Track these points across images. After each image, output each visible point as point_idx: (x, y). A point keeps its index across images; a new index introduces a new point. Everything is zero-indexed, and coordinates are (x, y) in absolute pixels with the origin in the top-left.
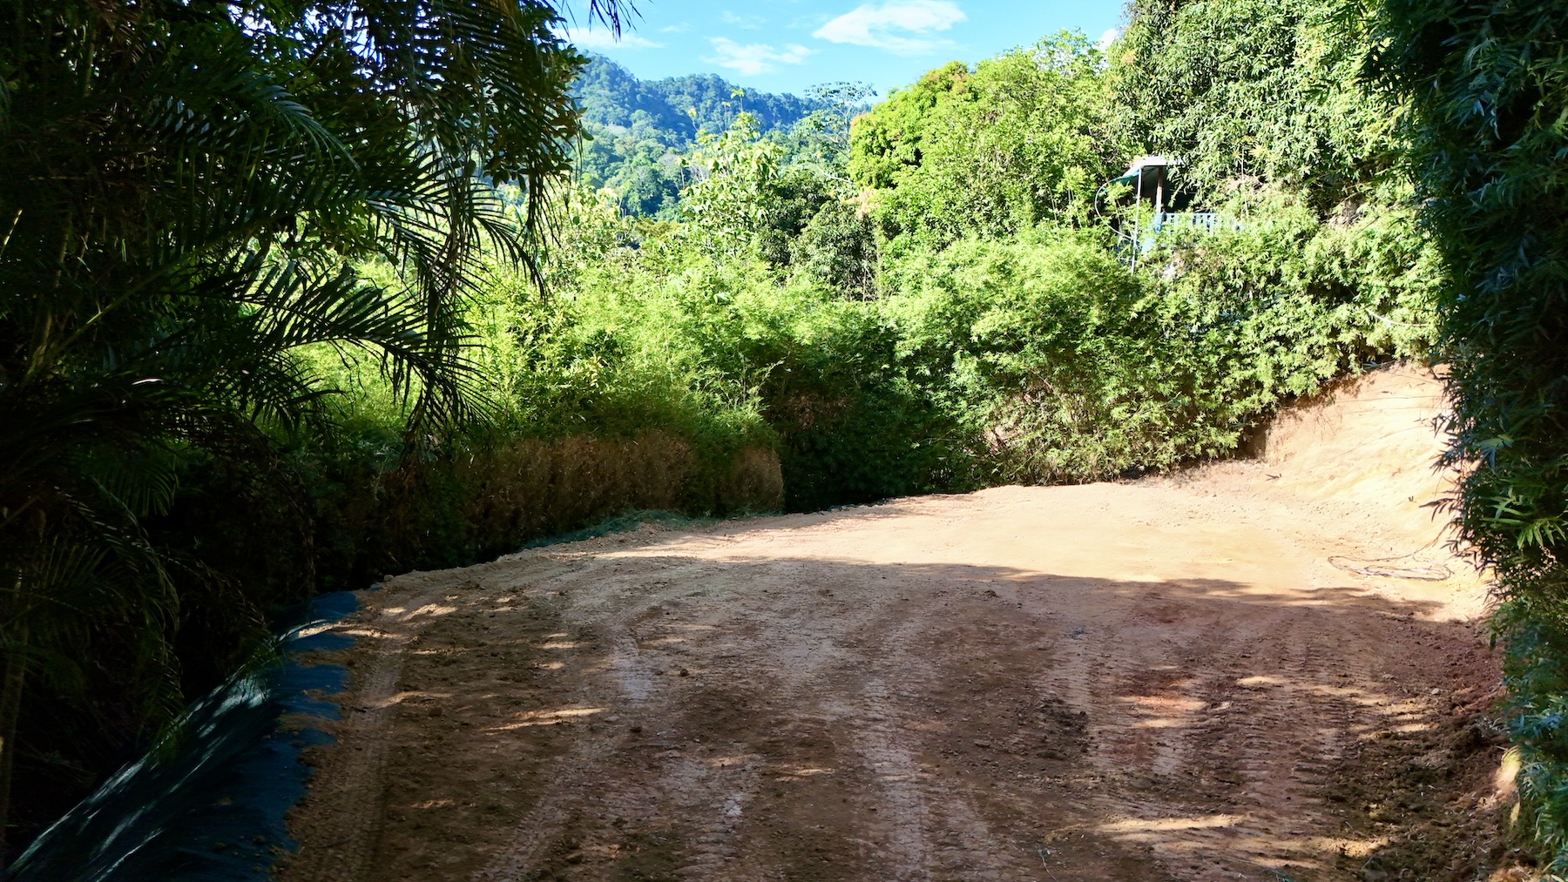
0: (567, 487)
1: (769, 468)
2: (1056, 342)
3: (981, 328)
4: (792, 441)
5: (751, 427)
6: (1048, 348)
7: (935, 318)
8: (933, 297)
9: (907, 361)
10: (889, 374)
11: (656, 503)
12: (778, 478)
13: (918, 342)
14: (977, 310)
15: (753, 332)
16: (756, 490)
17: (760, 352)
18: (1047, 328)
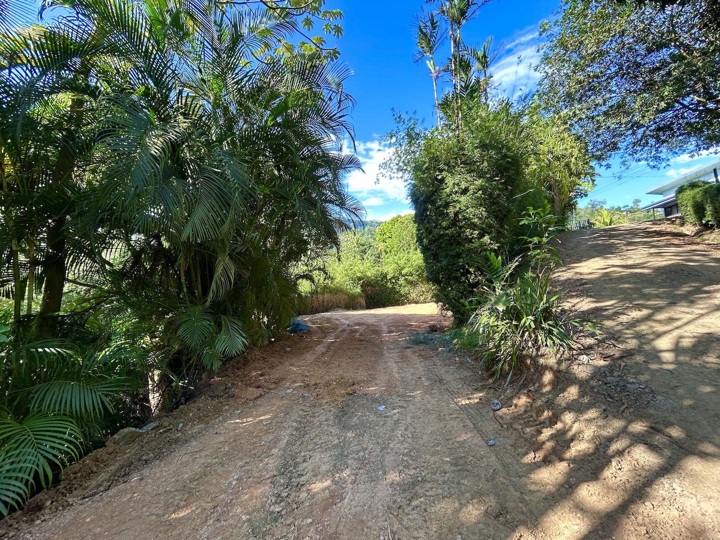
0: (326, 304)
1: (363, 301)
2: (420, 274)
3: (404, 272)
4: (367, 296)
5: (359, 293)
6: (418, 275)
7: (395, 270)
8: (394, 266)
9: (390, 279)
10: (386, 282)
11: (341, 307)
12: (365, 303)
13: (392, 275)
14: (403, 268)
15: (359, 275)
16: (360, 306)
17: (360, 279)
18: (418, 271)
